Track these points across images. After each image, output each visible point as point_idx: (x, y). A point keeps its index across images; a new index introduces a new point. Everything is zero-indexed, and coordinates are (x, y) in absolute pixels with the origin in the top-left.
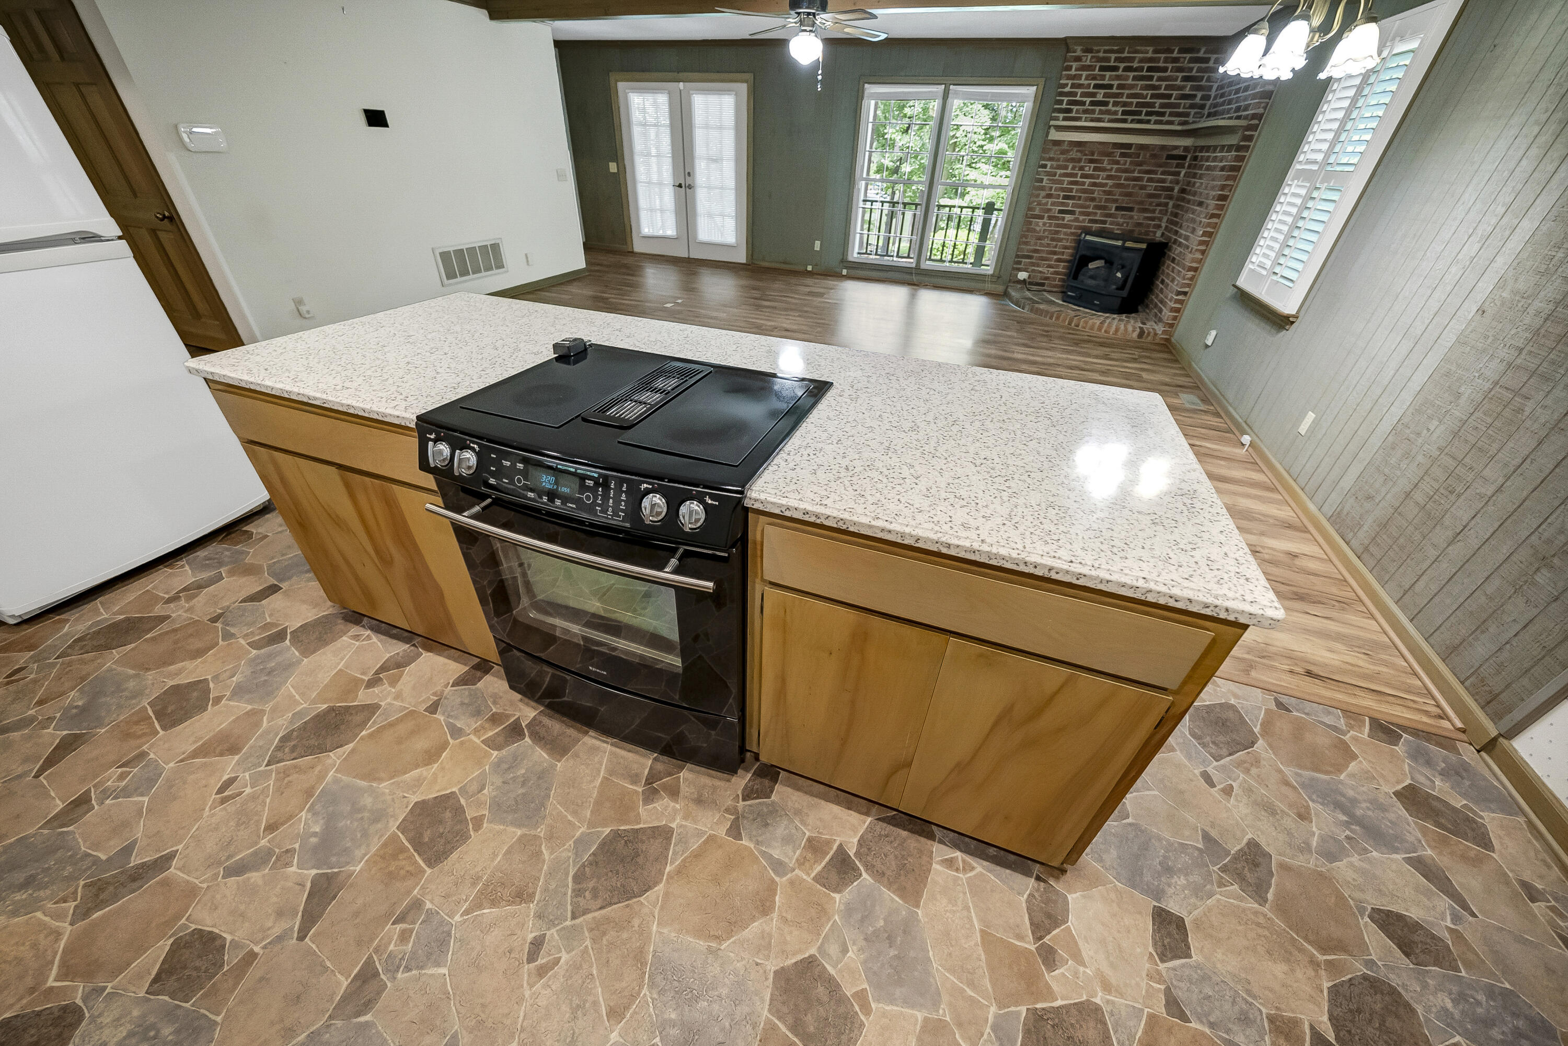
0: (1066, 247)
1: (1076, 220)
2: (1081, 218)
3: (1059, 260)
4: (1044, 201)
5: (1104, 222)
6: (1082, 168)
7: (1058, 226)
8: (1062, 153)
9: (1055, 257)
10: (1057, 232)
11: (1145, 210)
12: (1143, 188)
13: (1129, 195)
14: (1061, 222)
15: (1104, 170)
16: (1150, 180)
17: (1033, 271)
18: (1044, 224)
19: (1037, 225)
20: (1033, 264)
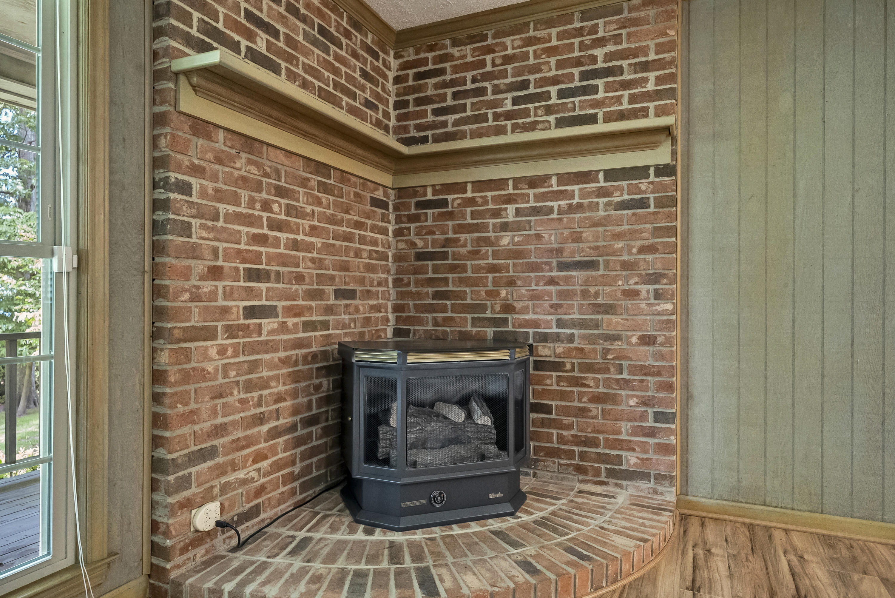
0: (279, 399)
1: (283, 328)
2: (291, 321)
3: (274, 433)
4: (208, 286)
5: (325, 325)
6: (266, 206)
7: (251, 349)
8: (219, 160)
9: (265, 428)
10: (254, 366)
11: (368, 295)
12: (358, 254)
13: (345, 267)
14: (255, 338)
15: (301, 214)
16: (362, 240)
17: (225, 488)
18: (222, 352)
19: (207, 358)
20: (221, 470)
